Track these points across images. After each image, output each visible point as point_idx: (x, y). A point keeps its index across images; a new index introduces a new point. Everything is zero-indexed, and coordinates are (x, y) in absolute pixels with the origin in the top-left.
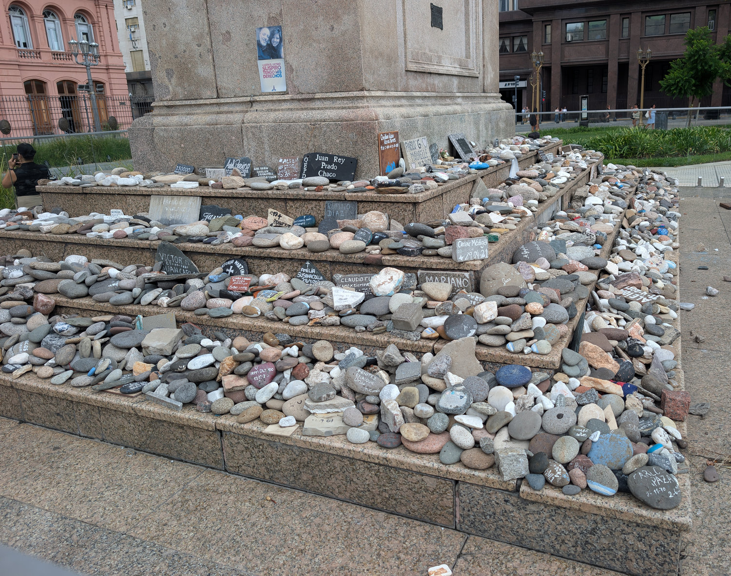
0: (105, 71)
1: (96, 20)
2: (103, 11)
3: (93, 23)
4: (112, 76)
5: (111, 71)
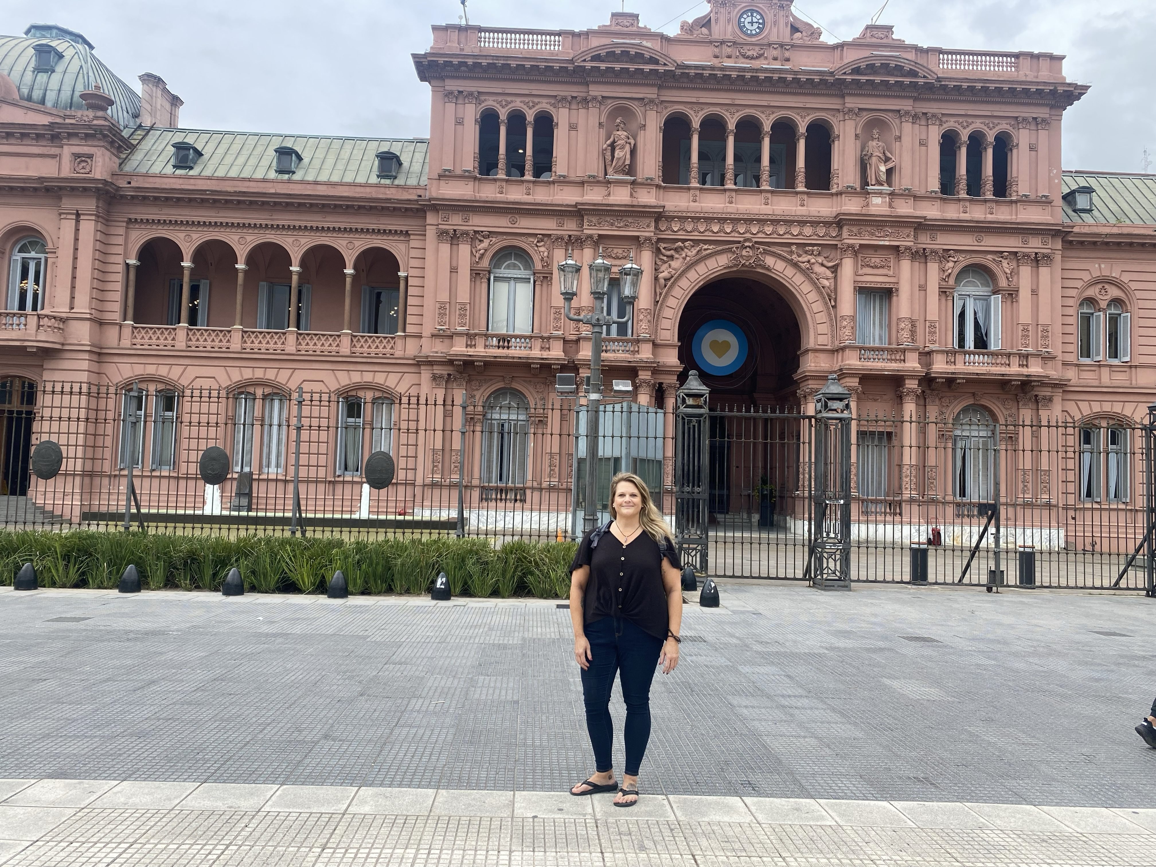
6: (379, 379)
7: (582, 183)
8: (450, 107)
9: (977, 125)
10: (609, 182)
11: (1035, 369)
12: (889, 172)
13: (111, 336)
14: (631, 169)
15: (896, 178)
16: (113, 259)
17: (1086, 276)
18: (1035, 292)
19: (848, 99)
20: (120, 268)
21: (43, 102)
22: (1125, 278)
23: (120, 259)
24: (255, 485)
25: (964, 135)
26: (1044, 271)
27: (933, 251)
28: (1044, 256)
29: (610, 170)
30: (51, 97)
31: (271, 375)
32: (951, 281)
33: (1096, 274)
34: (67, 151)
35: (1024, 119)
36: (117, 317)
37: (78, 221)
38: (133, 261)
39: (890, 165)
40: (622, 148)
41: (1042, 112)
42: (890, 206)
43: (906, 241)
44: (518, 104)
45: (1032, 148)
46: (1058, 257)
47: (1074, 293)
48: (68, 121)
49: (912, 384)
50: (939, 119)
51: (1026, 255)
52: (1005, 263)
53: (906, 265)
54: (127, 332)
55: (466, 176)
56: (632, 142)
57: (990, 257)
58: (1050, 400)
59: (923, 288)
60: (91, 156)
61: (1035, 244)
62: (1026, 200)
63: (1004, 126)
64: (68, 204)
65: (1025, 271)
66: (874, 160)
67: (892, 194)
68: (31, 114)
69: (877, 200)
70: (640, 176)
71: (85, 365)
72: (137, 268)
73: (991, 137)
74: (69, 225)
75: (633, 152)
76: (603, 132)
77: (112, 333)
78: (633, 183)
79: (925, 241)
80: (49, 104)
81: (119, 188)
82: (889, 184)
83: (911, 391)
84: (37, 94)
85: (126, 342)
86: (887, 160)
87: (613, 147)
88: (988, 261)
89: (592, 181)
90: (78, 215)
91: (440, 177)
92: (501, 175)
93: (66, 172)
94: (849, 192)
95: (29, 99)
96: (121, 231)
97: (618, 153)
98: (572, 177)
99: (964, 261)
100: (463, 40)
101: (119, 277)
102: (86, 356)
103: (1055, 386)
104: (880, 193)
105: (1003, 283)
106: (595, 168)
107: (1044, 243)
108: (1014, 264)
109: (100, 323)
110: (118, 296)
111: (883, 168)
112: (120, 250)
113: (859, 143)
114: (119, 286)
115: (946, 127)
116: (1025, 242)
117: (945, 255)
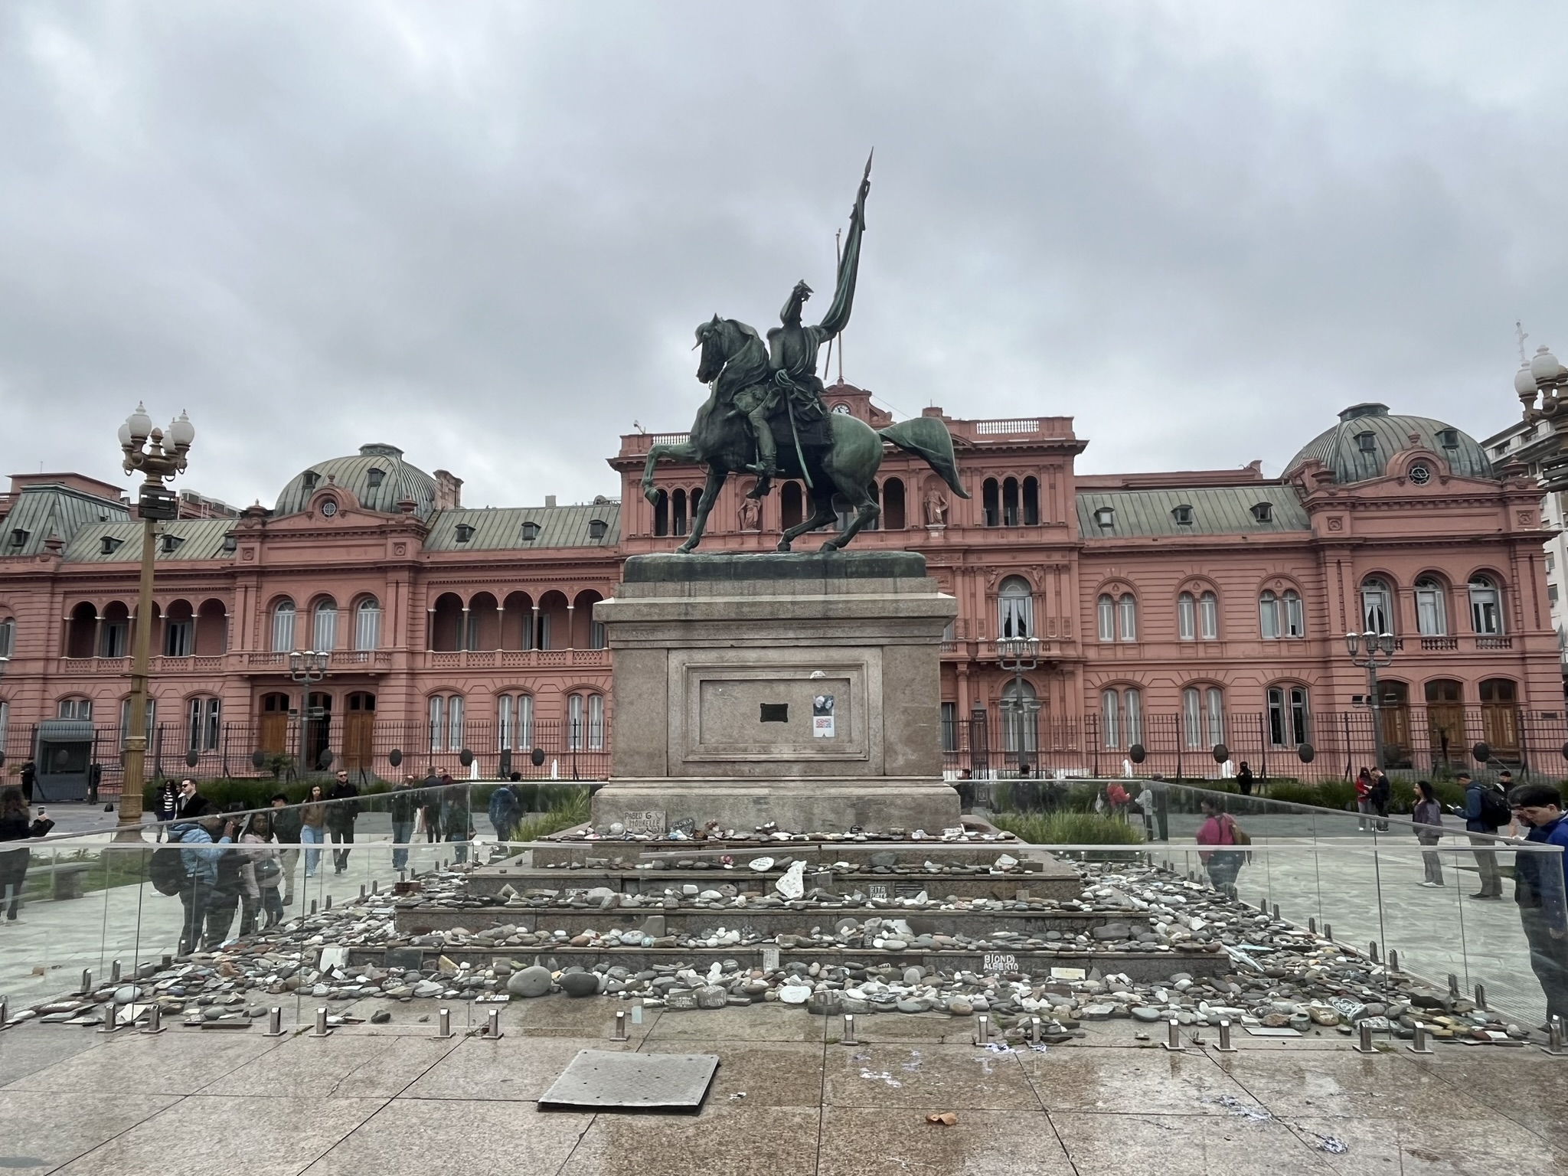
0: (1519, 662)
1: (1508, 581)
2: (1524, 566)
3: (1504, 588)
4: (1530, 669)
5: (1529, 661)
6: (592, 681)
7: (724, 536)
8: (634, 491)
9: (1010, 473)
10: (742, 535)
11: (1055, 652)
12: (944, 513)
13: (419, 663)
14: (759, 524)
15: (949, 516)
16: (419, 609)
17: (1101, 578)
18: (1058, 593)
19: (911, 463)
20: (424, 615)
21: (373, 508)
22: (1131, 577)
23: (424, 609)
24: (512, 757)
25: (1001, 481)
26: (1064, 577)
27: (980, 568)
28: (1064, 566)
29: (744, 526)
30: (379, 503)
31: (521, 682)
32: (995, 589)
33: (1108, 575)
34: (390, 542)
35: (1045, 467)
36: (421, 648)
37: (397, 587)
38: (432, 610)
39: (945, 508)
40: (752, 509)
41: (1056, 460)
42: (945, 537)
43: (957, 562)
44: (679, 485)
45: (1053, 487)
46: (1075, 566)
47: (1091, 591)
48: (390, 522)
49: (962, 668)
50: (980, 471)
51: (1050, 567)
52: (1035, 572)
53: (959, 580)
54: (429, 657)
55: (646, 538)
56: (759, 505)
57: (1023, 569)
58: (1073, 673)
59: (973, 595)
60: (404, 544)
61: (1057, 558)
62: (1049, 526)
63: (1030, 472)
64: (392, 576)
65: (1050, 579)
66: (932, 505)
67: (946, 528)
68: (367, 518)
69: (935, 534)
70: (765, 529)
71: (404, 682)
72: (435, 614)
73: (1021, 481)
74: (391, 591)
75: (760, 512)
76: (738, 500)
77: (420, 660)
78: (759, 534)
79: (973, 561)
80: (378, 508)
81: (422, 563)
82: (945, 520)
83: (963, 673)
84: (370, 503)
85: (429, 665)
86: (942, 504)
87: (745, 509)
88: (1022, 571)
89: (731, 535)
90: (397, 583)
91: (628, 540)
92: (670, 535)
93: (390, 557)
94: (915, 529)
95: (365, 506)
96: (424, 590)
97: (749, 514)
98: (718, 532)
99: (1004, 573)
100: (641, 444)
101: (424, 621)
102: (404, 676)
103: (1075, 662)
104: (937, 529)
105: (1035, 588)
106: (732, 524)
107: (1063, 556)
108: (1042, 573)
109: (412, 653)
110: (423, 634)
111: (938, 511)
112: (424, 603)
113: (921, 493)
114: (423, 628)
115: (986, 476)
116: (1049, 557)
117: (988, 570)
